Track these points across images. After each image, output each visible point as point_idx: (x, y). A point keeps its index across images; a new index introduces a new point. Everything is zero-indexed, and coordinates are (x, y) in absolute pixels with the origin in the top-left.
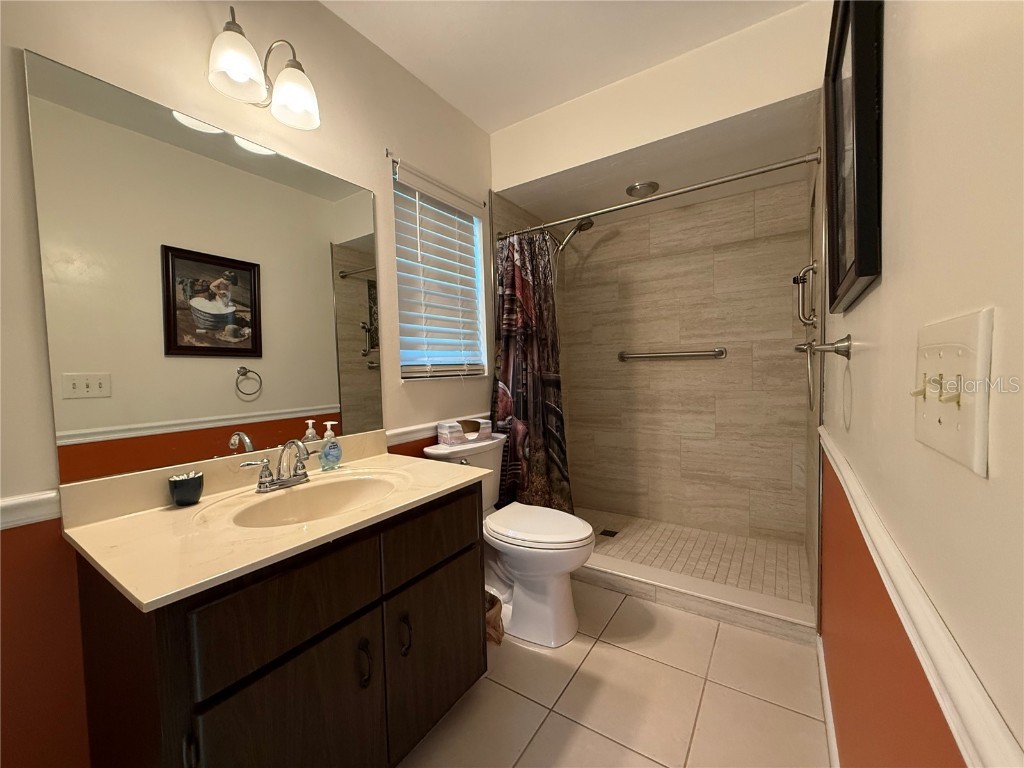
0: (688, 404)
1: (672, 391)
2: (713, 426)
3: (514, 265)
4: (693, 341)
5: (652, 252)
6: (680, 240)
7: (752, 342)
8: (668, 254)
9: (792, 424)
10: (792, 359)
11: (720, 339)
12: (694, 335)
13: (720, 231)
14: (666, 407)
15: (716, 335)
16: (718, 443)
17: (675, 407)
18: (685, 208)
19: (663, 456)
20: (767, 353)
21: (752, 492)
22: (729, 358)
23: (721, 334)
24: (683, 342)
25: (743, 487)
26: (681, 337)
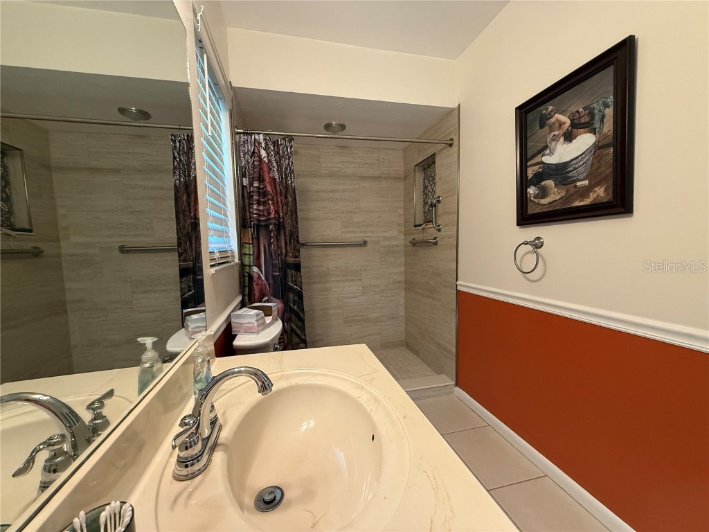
0: (347, 275)
1: (337, 268)
2: (361, 288)
3: (260, 160)
4: (349, 235)
5: (322, 172)
6: (340, 168)
7: (380, 237)
8: (332, 175)
9: (399, 282)
10: (398, 247)
11: (363, 235)
12: (350, 232)
13: (363, 167)
14: (333, 278)
15: (362, 232)
16: (364, 298)
17: (338, 278)
18: (342, 147)
19: (332, 312)
20: (387, 243)
21: (382, 324)
22: (369, 246)
23: (364, 232)
24: (343, 235)
25: (377, 322)
26: (342, 232)
